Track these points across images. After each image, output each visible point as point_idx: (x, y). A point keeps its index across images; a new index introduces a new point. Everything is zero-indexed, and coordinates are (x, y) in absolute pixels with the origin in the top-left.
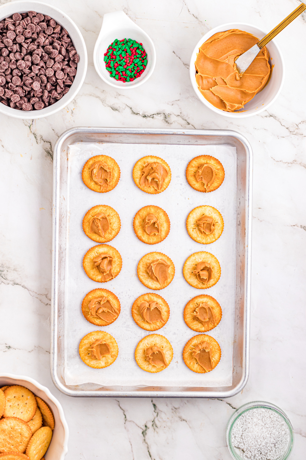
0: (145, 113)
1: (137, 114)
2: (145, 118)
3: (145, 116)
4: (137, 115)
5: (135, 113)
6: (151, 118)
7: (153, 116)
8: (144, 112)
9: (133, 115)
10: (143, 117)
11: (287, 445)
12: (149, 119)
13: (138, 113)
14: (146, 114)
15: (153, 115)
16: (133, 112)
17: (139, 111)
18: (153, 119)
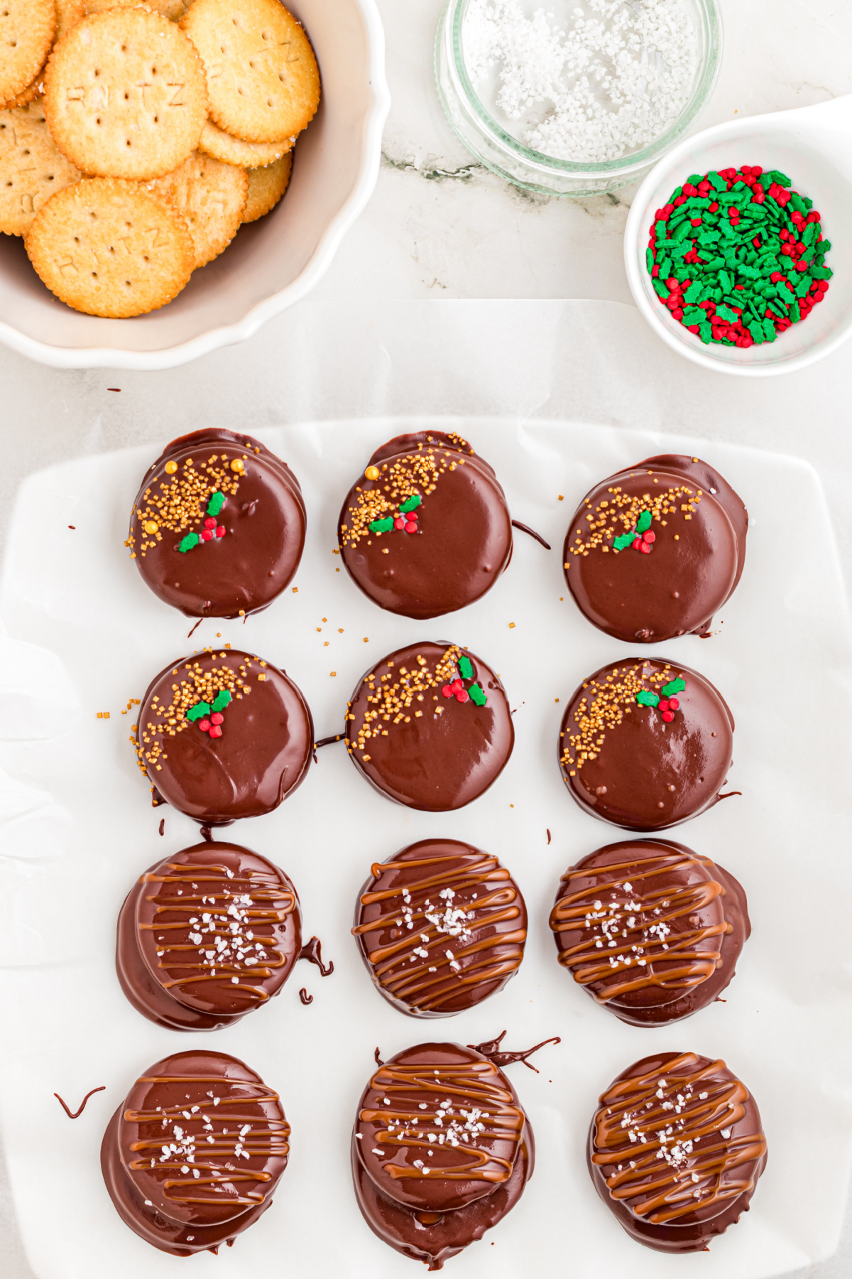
0: (433, 163)
1: (403, 166)
2: (433, 181)
3: (436, 174)
4: (401, 172)
5: (392, 162)
6: (459, 181)
7: (467, 172)
8: (432, 157)
9: (388, 169)
10: (428, 177)
11: (693, 69)
12: (449, 184)
13: (408, 160)
14: (440, 165)
15: (468, 168)
16: (387, 159)
17: (409, 152)
18: (469, 185)
